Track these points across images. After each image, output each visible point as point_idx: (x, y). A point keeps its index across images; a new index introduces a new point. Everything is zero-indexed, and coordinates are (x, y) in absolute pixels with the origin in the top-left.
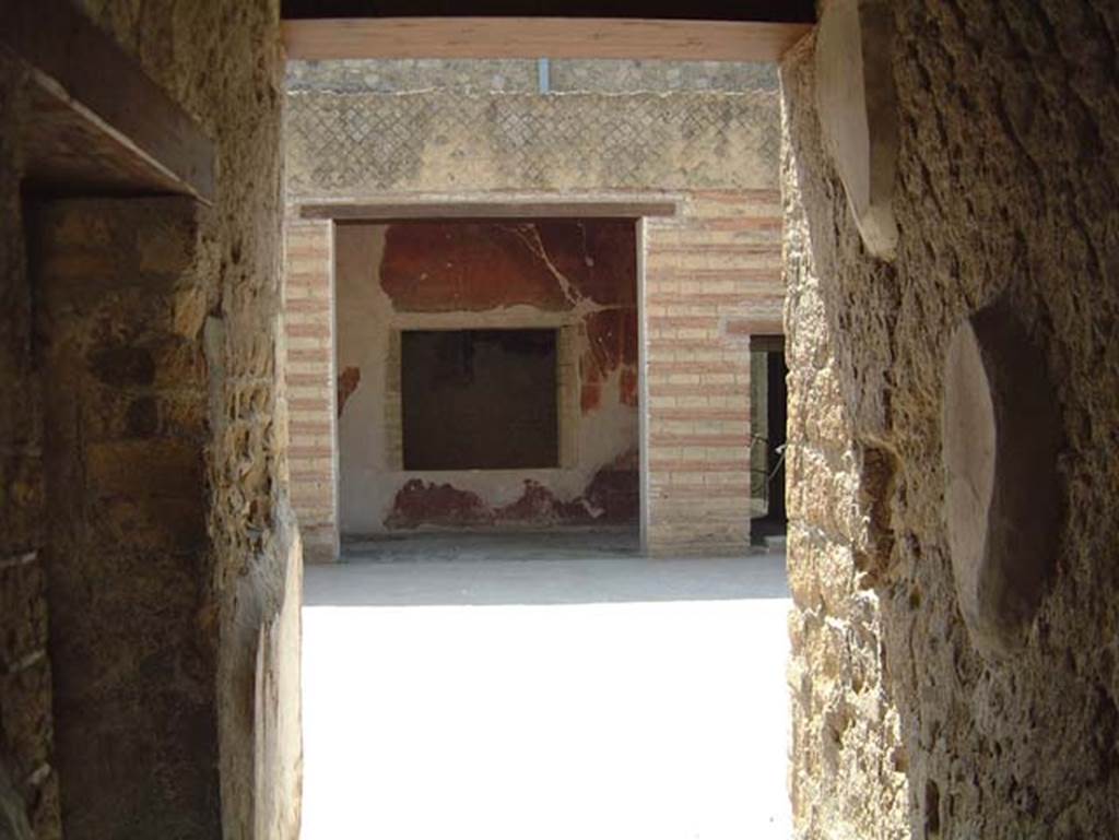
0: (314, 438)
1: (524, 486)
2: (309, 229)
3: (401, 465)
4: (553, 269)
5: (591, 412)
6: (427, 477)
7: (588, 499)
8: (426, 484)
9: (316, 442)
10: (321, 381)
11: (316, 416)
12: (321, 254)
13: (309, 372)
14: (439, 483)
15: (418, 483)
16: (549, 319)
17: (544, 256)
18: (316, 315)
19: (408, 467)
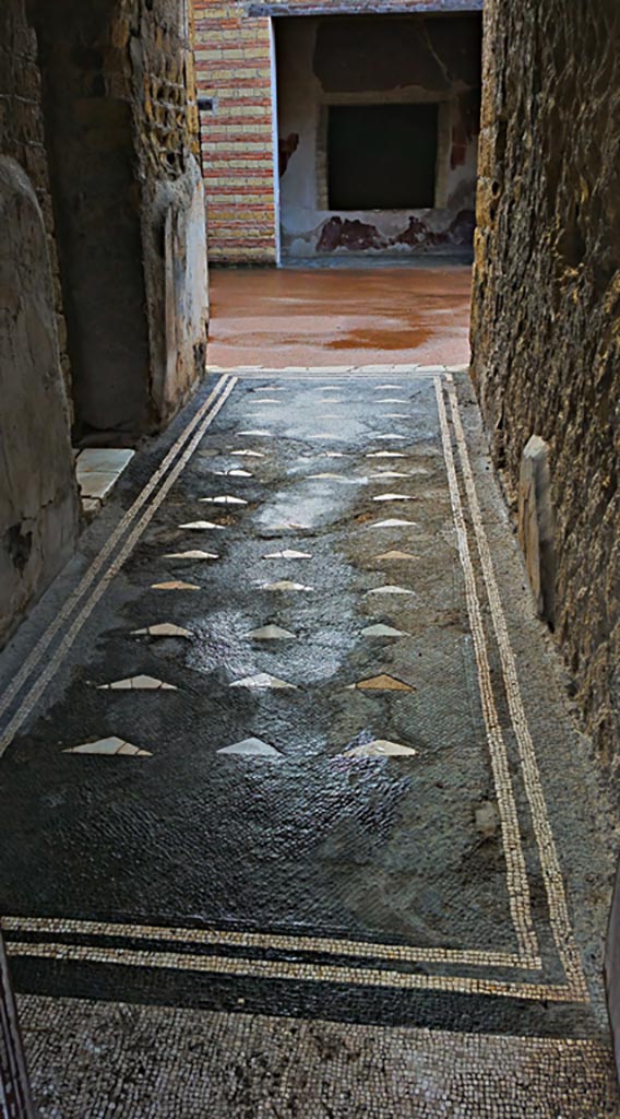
0: (261, 179)
1: (408, 222)
2: (256, 24)
3: (326, 205)
4: (436, 56)
5: (458, 167)
6: (343, 215)
7: (452, 232)
8: (343, 220)
9: (264, 183)
10: (266, 139)
11: (264, 164)
12: (265, 43)
13: (258, 132)
14: (352, 219)
15: (337, 219)
16: (433, 96)
17: (431, 47)
18: (262, 90)
19: (331, 208)
